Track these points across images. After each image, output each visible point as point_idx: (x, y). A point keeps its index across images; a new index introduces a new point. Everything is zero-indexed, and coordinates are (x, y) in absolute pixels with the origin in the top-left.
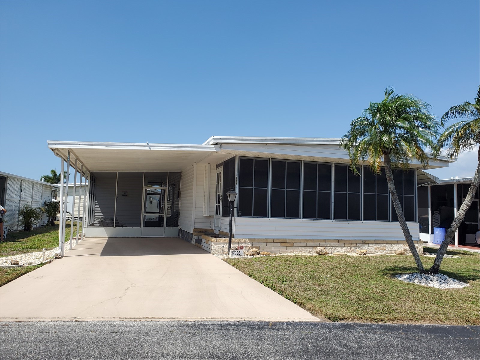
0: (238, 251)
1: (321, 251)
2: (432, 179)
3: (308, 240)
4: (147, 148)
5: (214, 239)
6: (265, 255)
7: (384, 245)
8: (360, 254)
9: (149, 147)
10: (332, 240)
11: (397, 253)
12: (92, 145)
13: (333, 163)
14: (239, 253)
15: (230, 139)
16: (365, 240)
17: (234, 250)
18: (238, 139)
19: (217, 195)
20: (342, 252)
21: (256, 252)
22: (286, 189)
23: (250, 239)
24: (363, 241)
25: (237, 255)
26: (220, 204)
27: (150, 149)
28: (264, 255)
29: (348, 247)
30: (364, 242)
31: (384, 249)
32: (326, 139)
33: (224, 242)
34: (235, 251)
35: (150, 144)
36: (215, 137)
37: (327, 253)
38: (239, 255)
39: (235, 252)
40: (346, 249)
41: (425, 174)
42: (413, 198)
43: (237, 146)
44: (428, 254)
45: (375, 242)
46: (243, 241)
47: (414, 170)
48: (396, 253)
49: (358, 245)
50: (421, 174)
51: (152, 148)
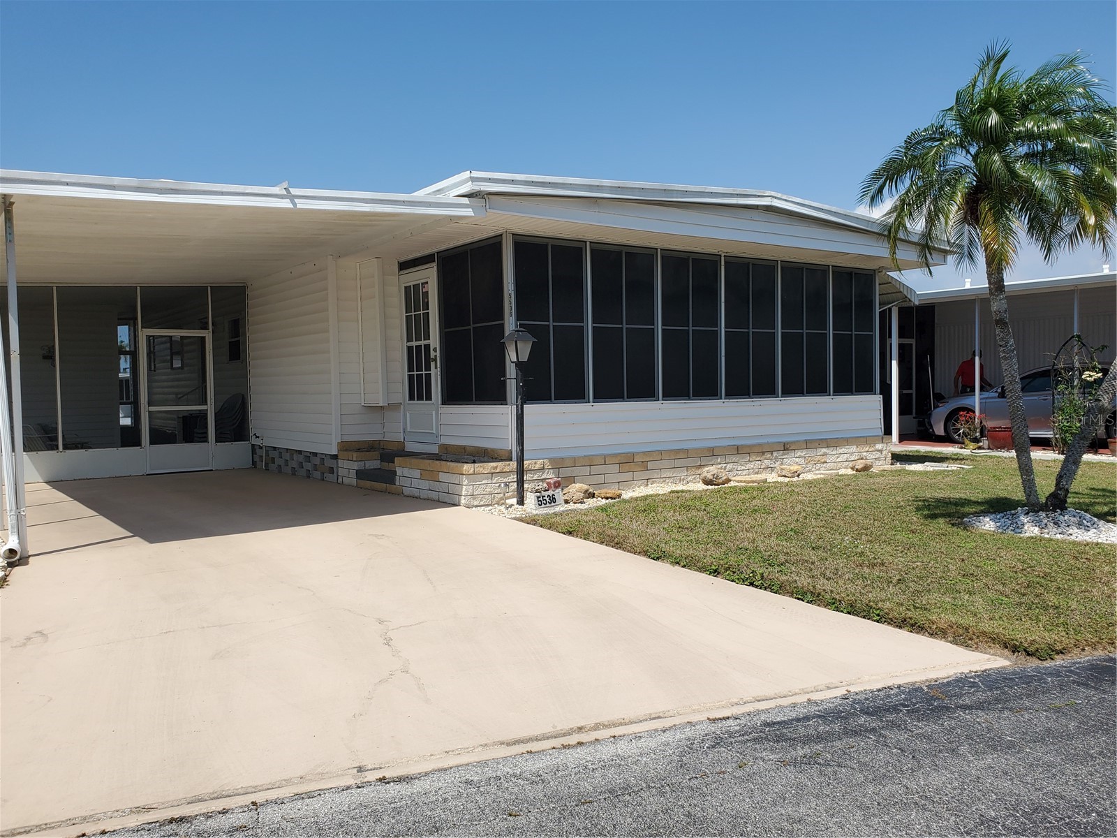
0: (550, 493)
1: (717, 476)
2: (905, 293)
3: (677, 451)
4: (286, 204)
5: (467, 468)
6: (612, 498)
7: (824, 450)
8: (790, 475)
9: (292, 198)
10: (724, 447)
11: (857, 467)
12: (113, 187)
13: (723, 255)
14: (553, 500)
15: (513, 182)
16: (788, 443)
17: (540, 492)
18: (532, 183)
19: (409, 349)
20: (745, 475)
21: (586, 491)
22: (625, 326)
23: (552, 460)
24: (784, 446)
25: (548, 505)
26: (433, 372)
27: (295, 204)
28: (607, 498)
29: (757, 462)
30: (786, 448)
31: (823, 460)
32: (730, 190)
33: (492, 473)
34: (543, 493)
35: (294, 191)
36: (476, 174)
37: (728, 481)
38: (553, 504)
39: (543, 497)
40: (752, 466)
41: (894, 283)
42: (871, 338)
43: (527, 202)
44: (898, 463)
45: (809, 444)
46: (537, 466)
47: (872, 273)
48: (853, 468)
49: (775, 454)
50: (885, 282)
51: (302, 204)
